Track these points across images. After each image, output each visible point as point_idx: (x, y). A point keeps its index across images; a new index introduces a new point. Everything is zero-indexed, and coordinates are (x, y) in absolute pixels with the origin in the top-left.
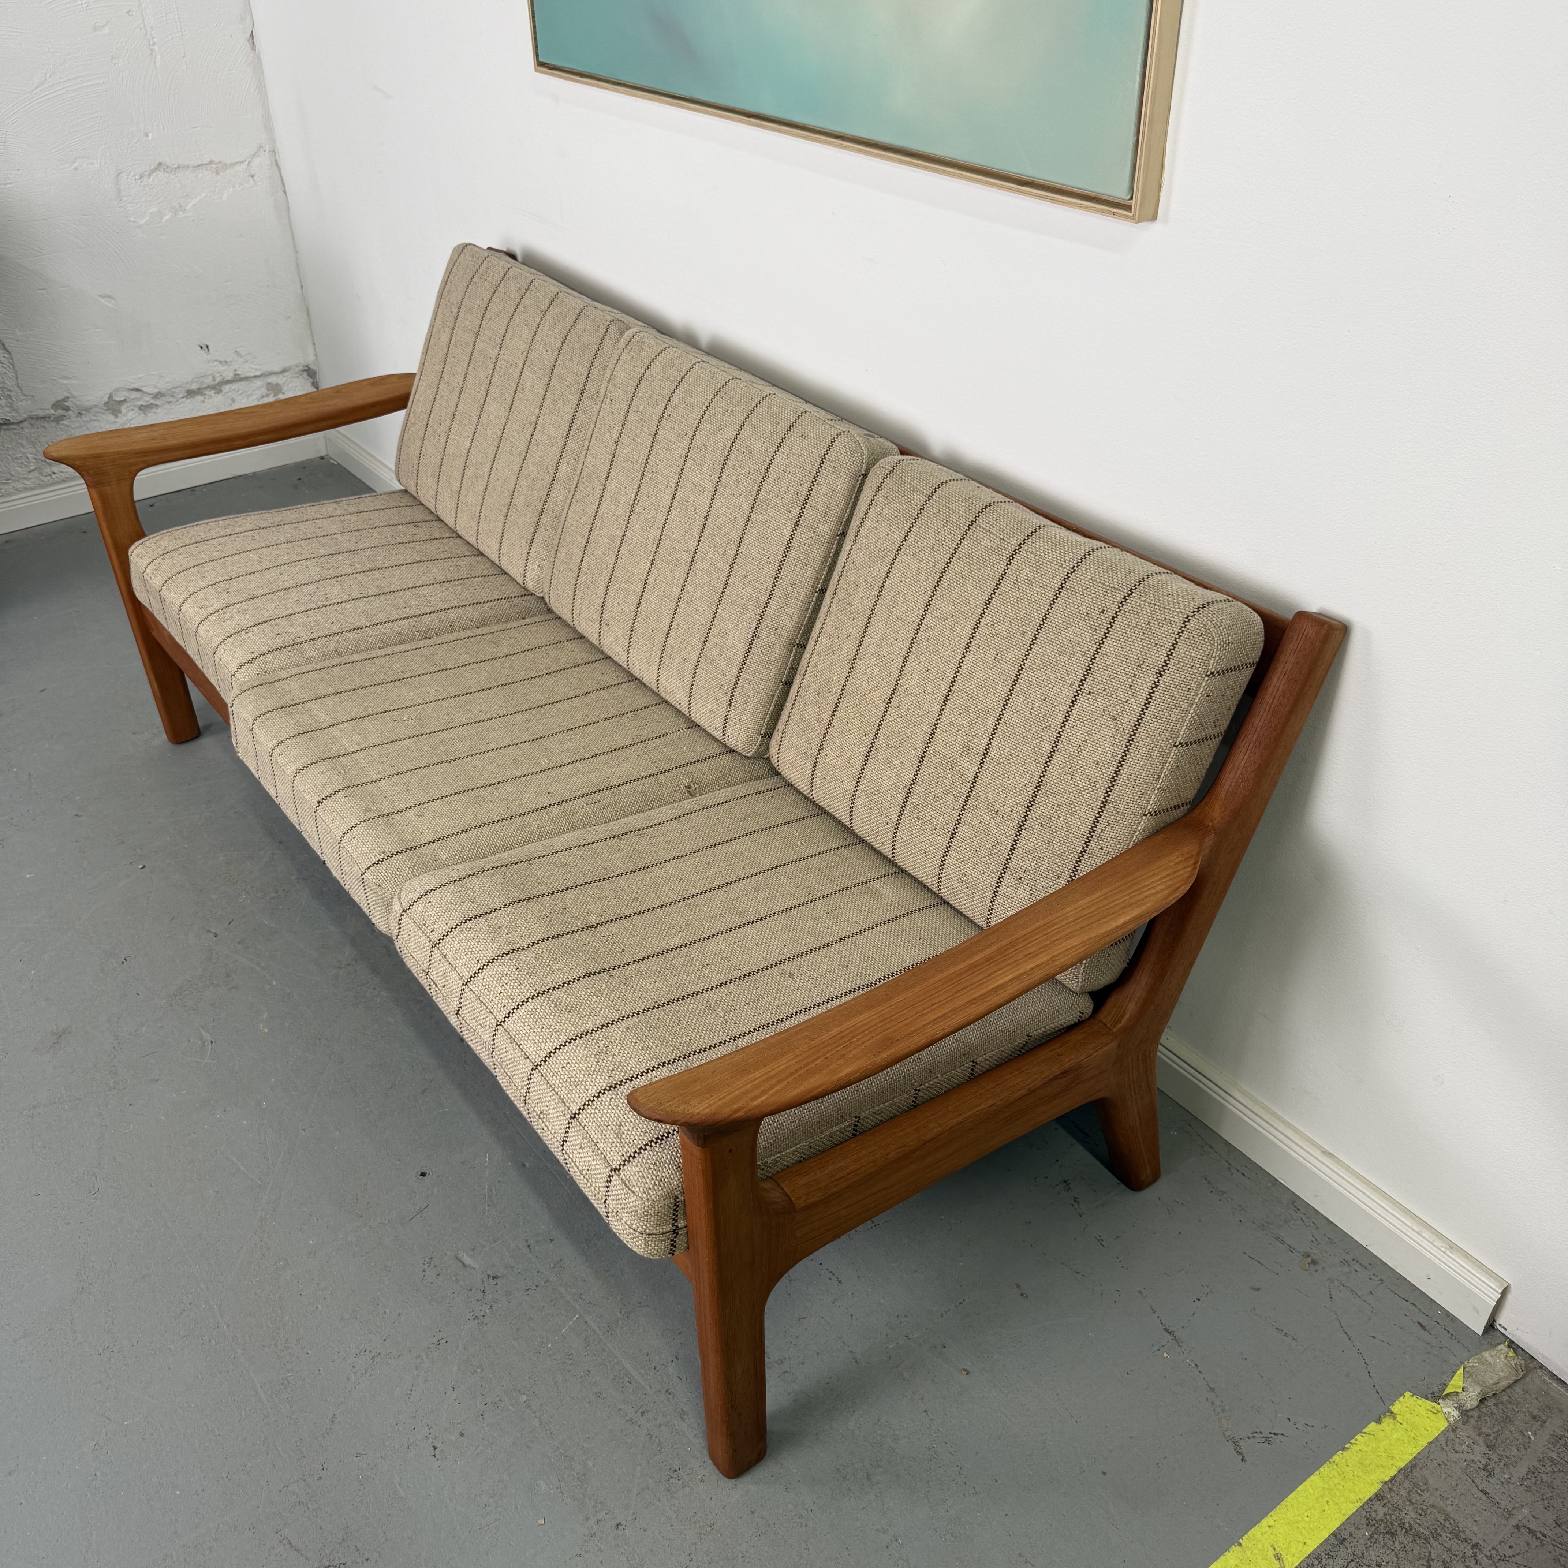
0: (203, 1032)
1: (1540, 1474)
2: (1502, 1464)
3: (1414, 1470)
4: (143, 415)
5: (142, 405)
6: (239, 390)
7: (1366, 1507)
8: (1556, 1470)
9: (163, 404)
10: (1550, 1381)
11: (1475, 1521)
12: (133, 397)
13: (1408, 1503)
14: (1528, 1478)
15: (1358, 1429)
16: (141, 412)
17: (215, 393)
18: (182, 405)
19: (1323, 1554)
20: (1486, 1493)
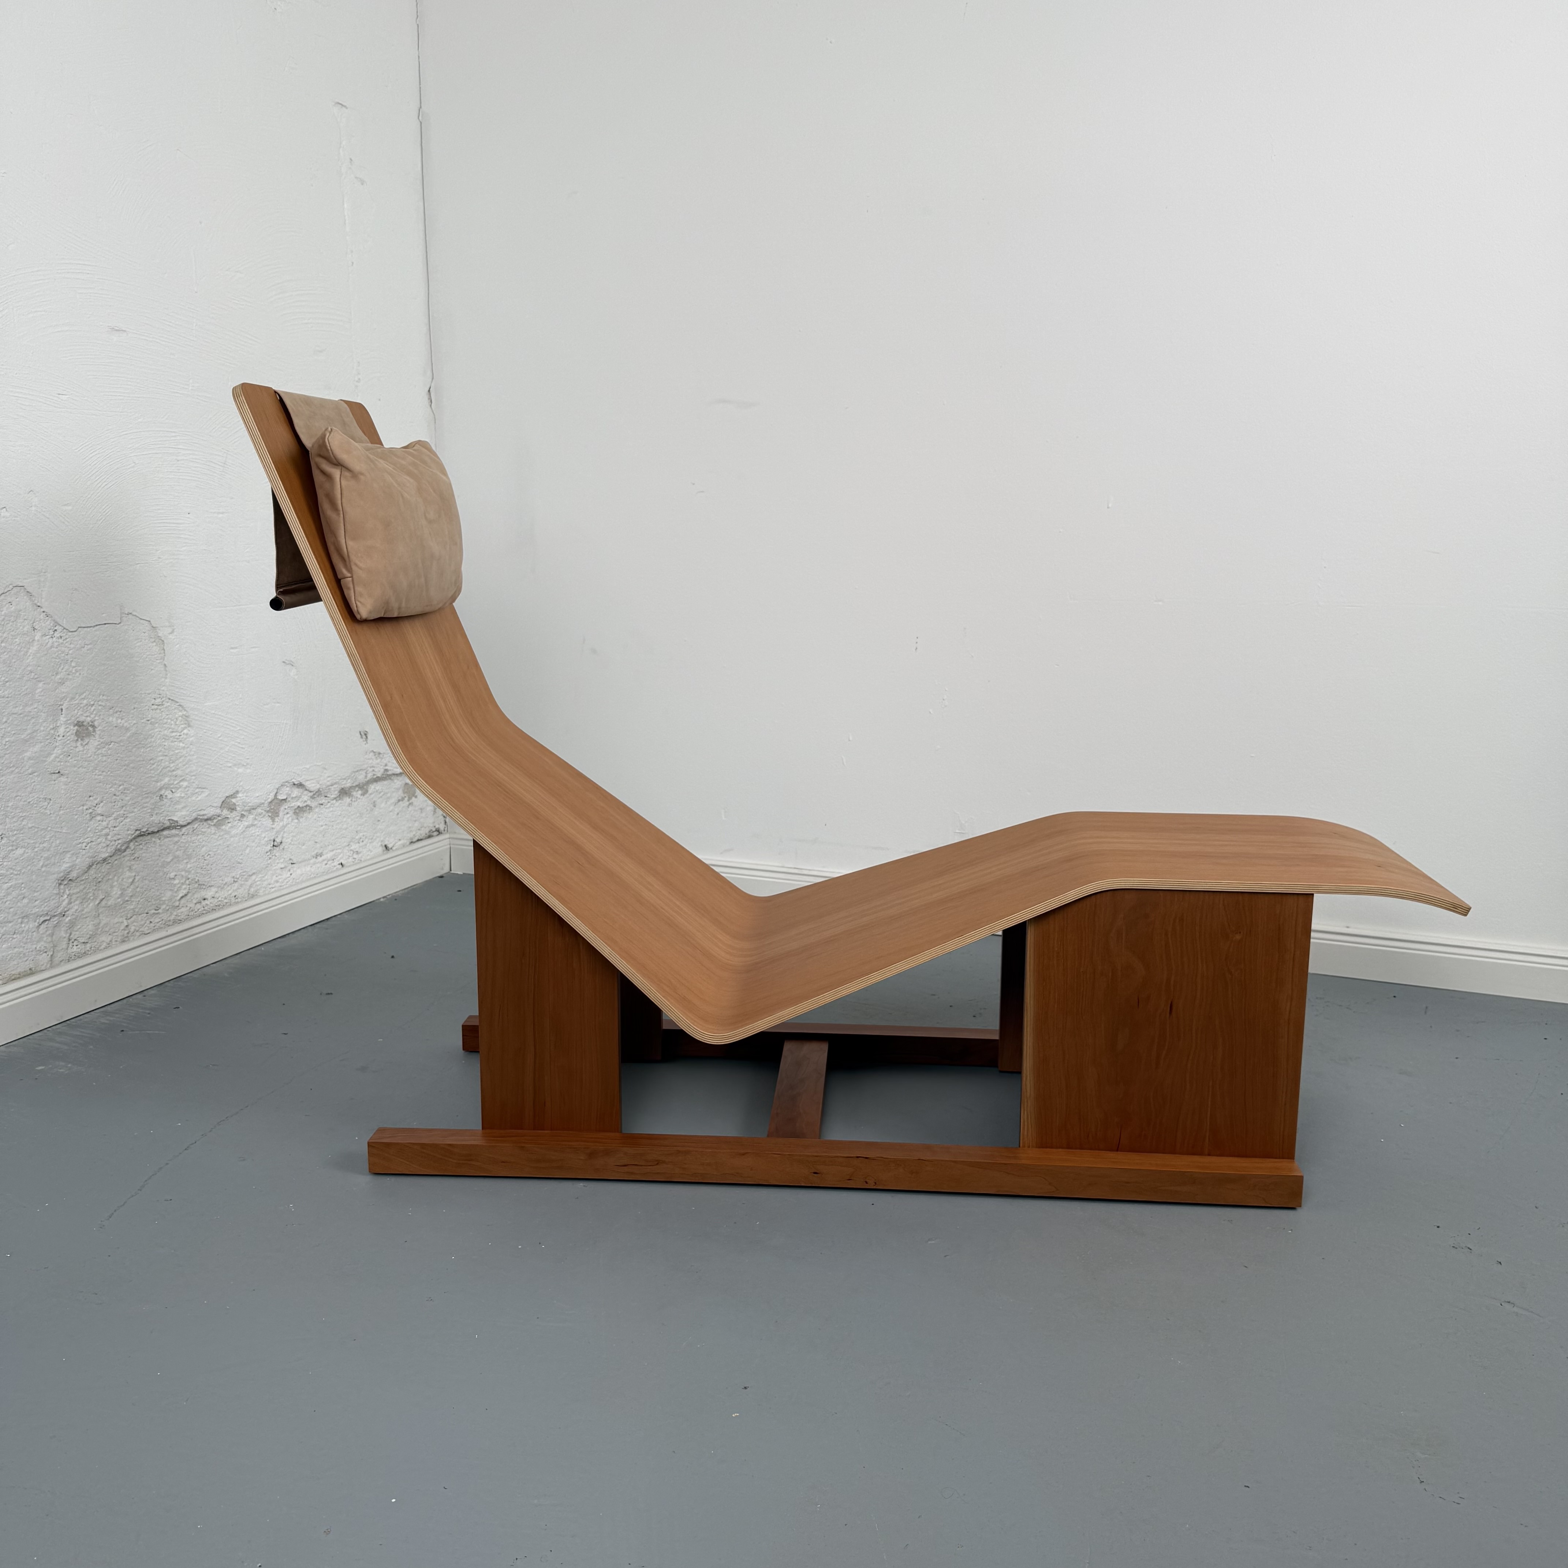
4: (296, 821)
5: (299, 807)
6: (382, 791)
9: (316, 807)
12: (294, 796)
16: (294, 817)
17: (362, 795)
18: (331, 809)
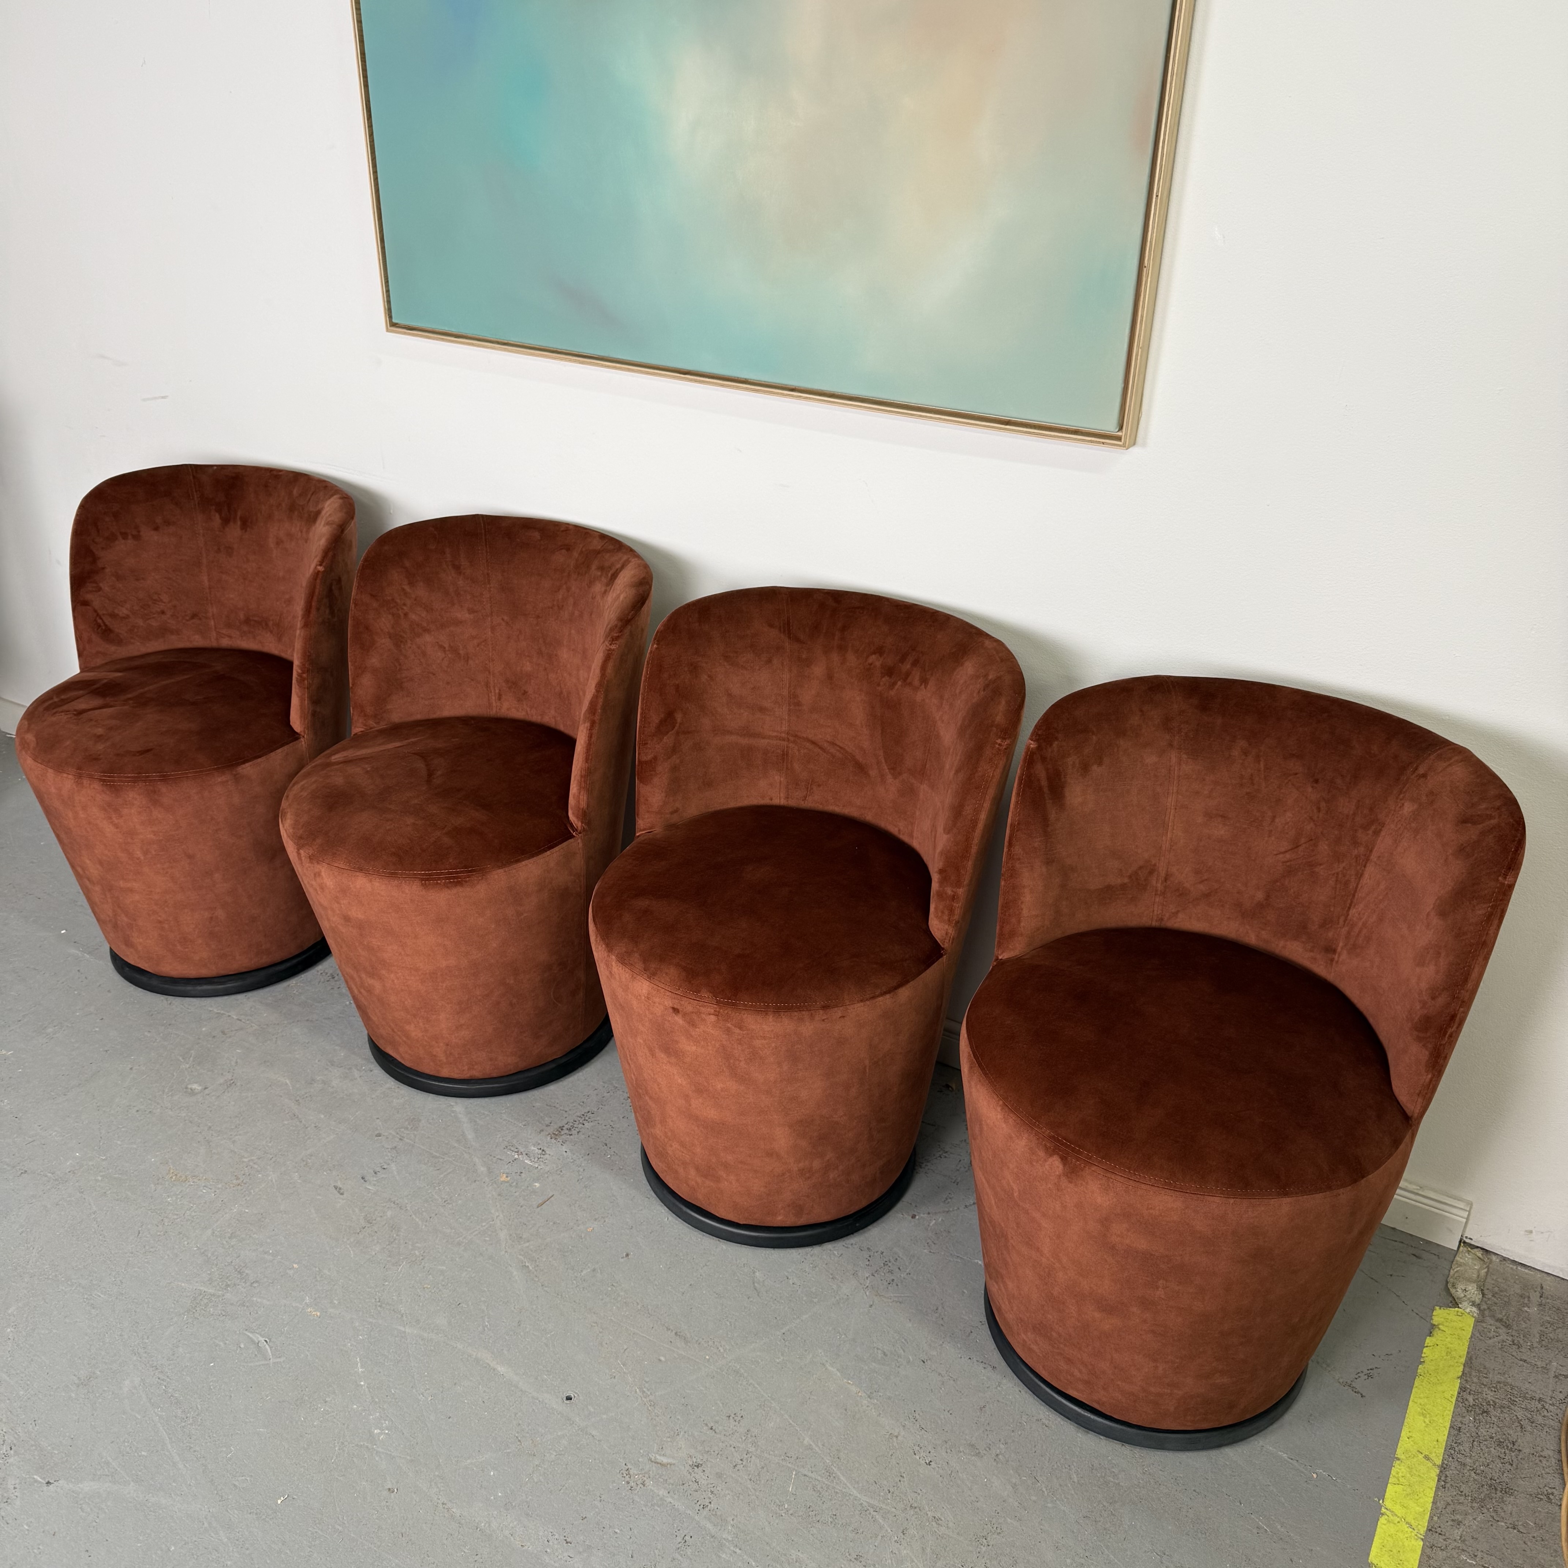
0: (251, 1335)
1: (1548, 1335)
2: (1522, 1336)
3: (1473, 1362)
7: (1459, 1399)
8: (1555, 1328)
10: (1515, 1267)
11: (1530, 1382)
13: (1483, 1386)
14: (1542, 1340)
15: (1422, 1346)
19: (1453, 1444)
20: (1525, 1361)
